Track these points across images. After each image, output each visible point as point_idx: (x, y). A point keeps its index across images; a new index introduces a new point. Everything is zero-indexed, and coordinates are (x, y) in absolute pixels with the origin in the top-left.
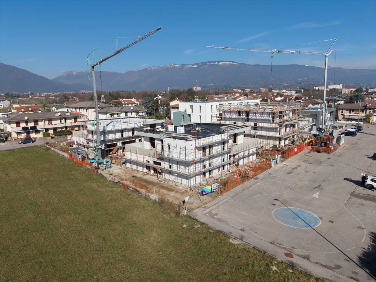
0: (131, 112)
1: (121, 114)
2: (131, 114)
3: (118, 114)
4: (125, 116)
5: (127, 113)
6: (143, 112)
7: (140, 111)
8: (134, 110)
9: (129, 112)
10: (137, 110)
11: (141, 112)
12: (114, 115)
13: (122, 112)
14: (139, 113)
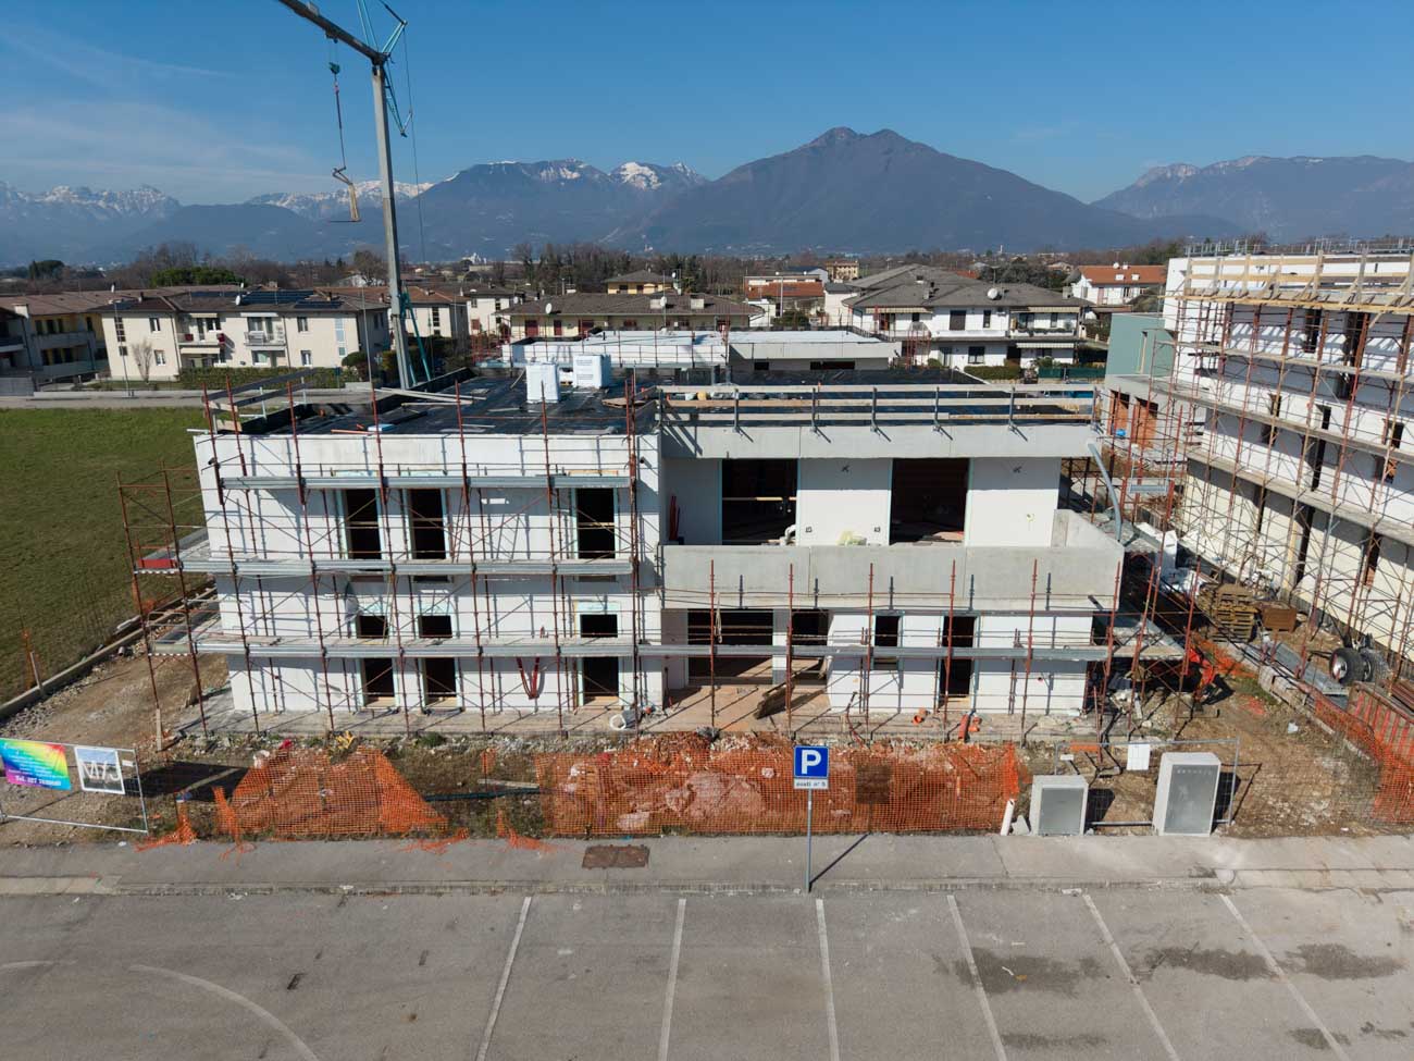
0: (987, 314)
1: (930, 316)
2: (987, 322)
3: (916, 317)
4: (952, 328)
5: (963, 313)
6: (1054, 317)
7: (1032, 310)
8: (998, 303)
9: (974, 309)
10: (1015, 304)
11: (1043, 315)
12: (897, 322)
13: (933, 310)
14: (1029, 317)
